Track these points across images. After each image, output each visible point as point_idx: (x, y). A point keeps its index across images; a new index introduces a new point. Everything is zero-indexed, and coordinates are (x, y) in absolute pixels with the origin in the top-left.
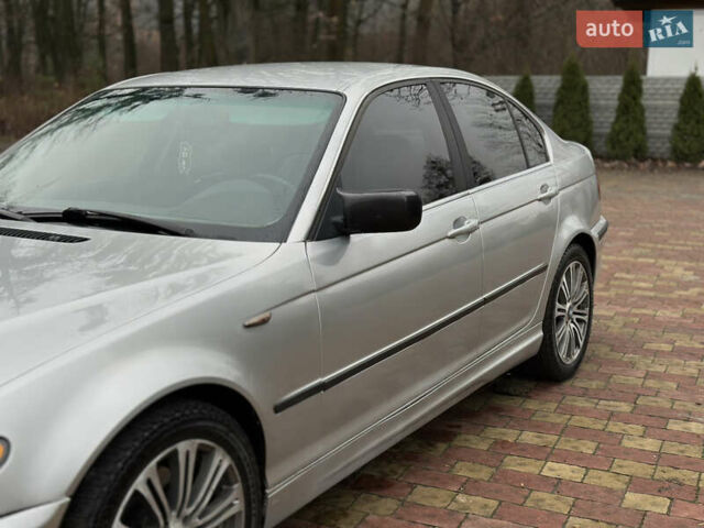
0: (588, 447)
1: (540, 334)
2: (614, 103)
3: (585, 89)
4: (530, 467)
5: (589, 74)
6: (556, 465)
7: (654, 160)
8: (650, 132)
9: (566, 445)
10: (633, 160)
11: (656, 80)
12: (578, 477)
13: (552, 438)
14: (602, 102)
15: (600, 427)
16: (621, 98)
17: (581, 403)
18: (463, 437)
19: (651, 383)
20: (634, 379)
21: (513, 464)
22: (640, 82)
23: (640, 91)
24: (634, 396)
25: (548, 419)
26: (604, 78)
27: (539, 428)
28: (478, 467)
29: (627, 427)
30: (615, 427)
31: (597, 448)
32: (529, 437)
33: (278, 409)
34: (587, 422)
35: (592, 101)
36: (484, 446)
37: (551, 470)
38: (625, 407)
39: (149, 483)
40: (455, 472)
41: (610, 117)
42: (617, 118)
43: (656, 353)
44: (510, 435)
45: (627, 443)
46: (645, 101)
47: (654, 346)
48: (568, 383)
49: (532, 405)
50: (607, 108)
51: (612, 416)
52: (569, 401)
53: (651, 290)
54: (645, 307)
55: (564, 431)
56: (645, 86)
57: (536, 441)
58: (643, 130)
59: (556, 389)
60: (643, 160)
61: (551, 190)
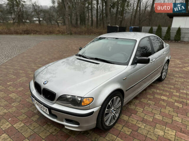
0: (168, 94)
1: (160, 75)
2: (166, 31)
3: (161, 29)
4: (159, 97)
5: (162, 26)
6: (163, 97)
7: (171, 40)
8: (171, 36)
9: (164, 93)
10: (168, 40)
11: (173, 28)
12: (167, 99)
13: (162, 92)
14: (164, 31)
15: (169, 90)
16: (167, 31)
17: (165, 85)
18: (148, 90)
19: (176, 82)
20: (173, 81)
21: (156, 96)
22: (170, 28)
23: (170, 30)
24: (174, 85)
25: (161, 88)
26: (164, 27)
27: (160, 90)
28: (151, 96)
29: (174, 90)
30: (172, 90)
31: (169, 94)
32: (158, 91)
33: (126, 91)
34: (167, 89)
35: (162, 31)
36: (151, 92)
37: (162, 97)
38: (173, 87)
39: (110, 103)
40: (147, 96)
41: (165, 33)
42: (166, 34)
43: (176, 77)
44: (155, 91)
45: (174, 93)
46: (171, 31)
47: (176, 76)
48: (163, 82)
49: (158, 85)
50: (164, 32)
51: (171, 88)
52: (163, 85)
53: (174, 65)
54: (173, 68)
55: (163, 90)
56: (171, 29)
57: (159, 92)
58: (170, 36)
59: (161, 82)
60: (169, 40)
61: (165, 53)
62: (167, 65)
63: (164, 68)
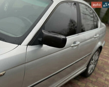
1: (86, 68)
20: (103, 80)
52: (88, 83)
61: (98, 35)
62: (98, 54)
63: (94, 58)
